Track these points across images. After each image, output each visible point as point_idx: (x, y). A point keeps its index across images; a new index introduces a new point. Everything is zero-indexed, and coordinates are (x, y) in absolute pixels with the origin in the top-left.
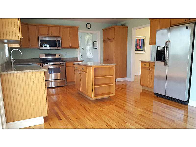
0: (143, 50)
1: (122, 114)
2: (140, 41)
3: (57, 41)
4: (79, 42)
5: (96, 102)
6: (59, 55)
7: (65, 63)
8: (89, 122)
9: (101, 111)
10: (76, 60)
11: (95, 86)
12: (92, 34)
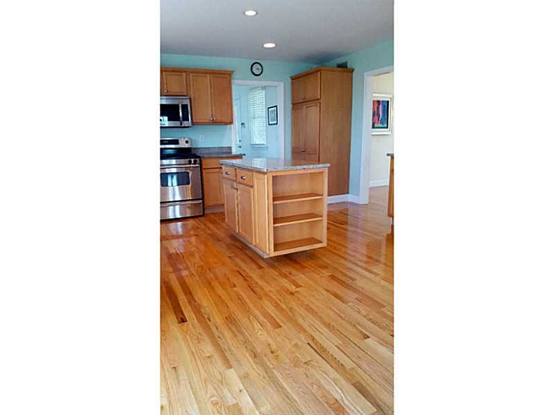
0: (387, 128)
1: (351, 304)
2: (379, 105)
3: (180, 108)
4: (235, 109)
5: (276, 264)
6: (187, 142)
7: (200, 161)
8: (260, 332)
9: (292, 294)
10: (227, 153)
11: (274, 223)
12: (264, 88)
